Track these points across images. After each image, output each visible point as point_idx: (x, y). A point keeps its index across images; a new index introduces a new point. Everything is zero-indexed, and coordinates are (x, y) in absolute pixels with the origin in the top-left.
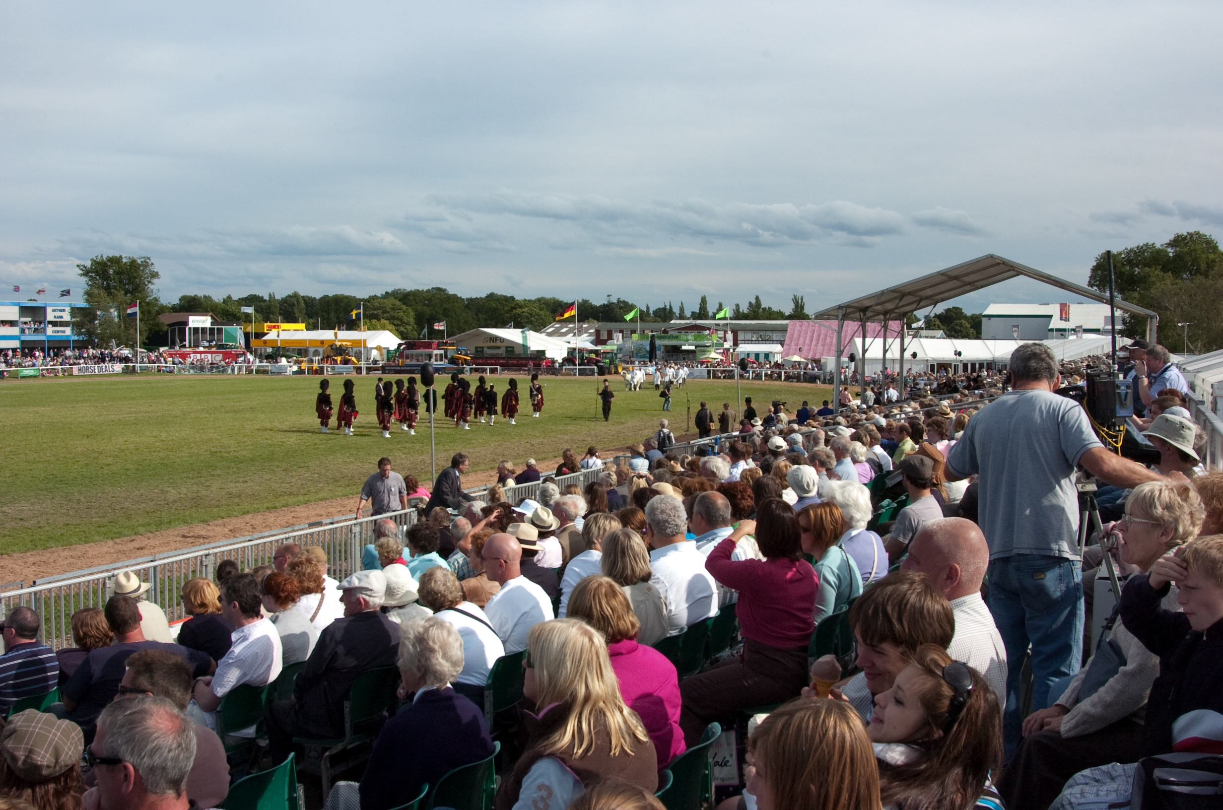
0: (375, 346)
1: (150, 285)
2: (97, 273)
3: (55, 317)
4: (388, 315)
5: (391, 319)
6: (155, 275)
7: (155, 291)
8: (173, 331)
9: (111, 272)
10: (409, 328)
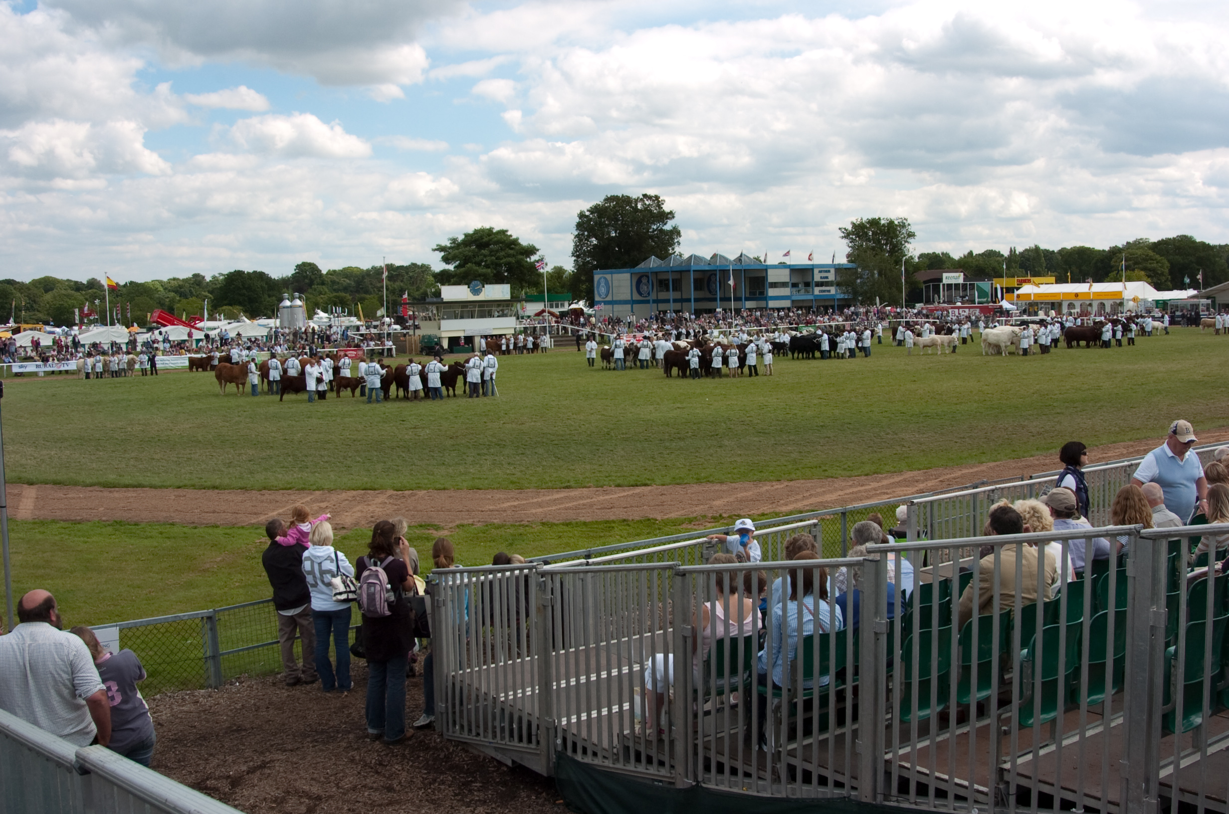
0: (1132, 298)
1: (906, 244)
2: (858, 236)
3: (821, 278)
4: (1140, 266)
5: (1144, 269)
6: (911, 235)
7: (911, 250)
8: (928, 288)
9: (870, 233)
10: (1163, 279)
